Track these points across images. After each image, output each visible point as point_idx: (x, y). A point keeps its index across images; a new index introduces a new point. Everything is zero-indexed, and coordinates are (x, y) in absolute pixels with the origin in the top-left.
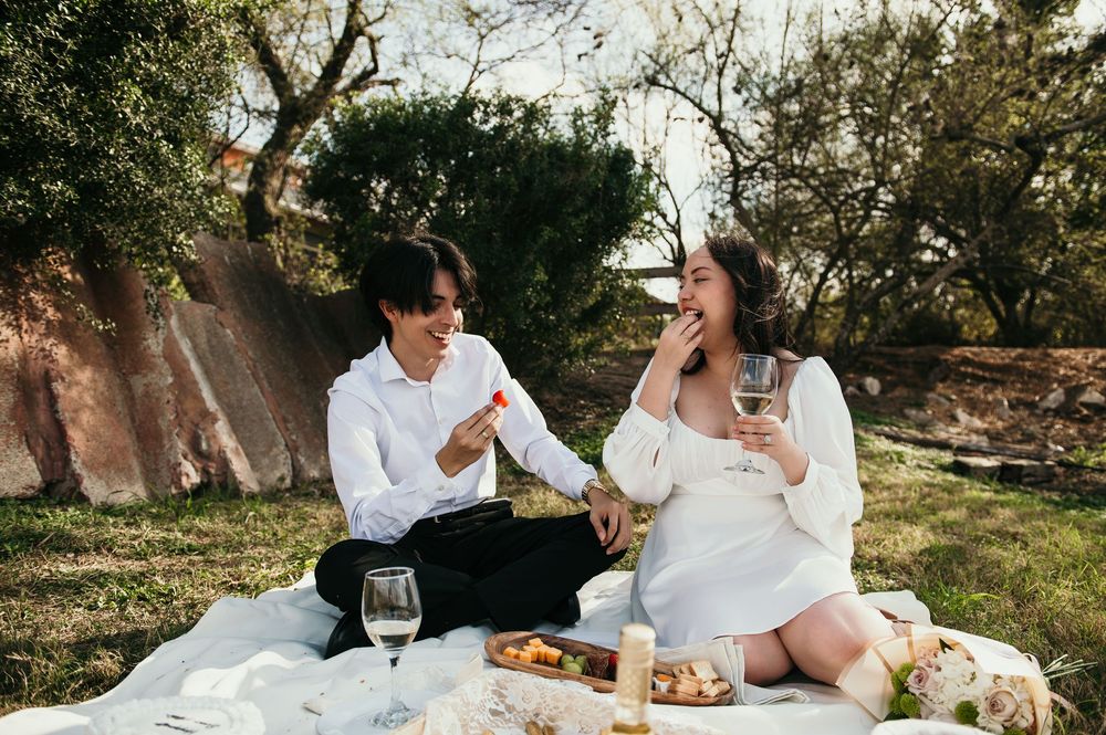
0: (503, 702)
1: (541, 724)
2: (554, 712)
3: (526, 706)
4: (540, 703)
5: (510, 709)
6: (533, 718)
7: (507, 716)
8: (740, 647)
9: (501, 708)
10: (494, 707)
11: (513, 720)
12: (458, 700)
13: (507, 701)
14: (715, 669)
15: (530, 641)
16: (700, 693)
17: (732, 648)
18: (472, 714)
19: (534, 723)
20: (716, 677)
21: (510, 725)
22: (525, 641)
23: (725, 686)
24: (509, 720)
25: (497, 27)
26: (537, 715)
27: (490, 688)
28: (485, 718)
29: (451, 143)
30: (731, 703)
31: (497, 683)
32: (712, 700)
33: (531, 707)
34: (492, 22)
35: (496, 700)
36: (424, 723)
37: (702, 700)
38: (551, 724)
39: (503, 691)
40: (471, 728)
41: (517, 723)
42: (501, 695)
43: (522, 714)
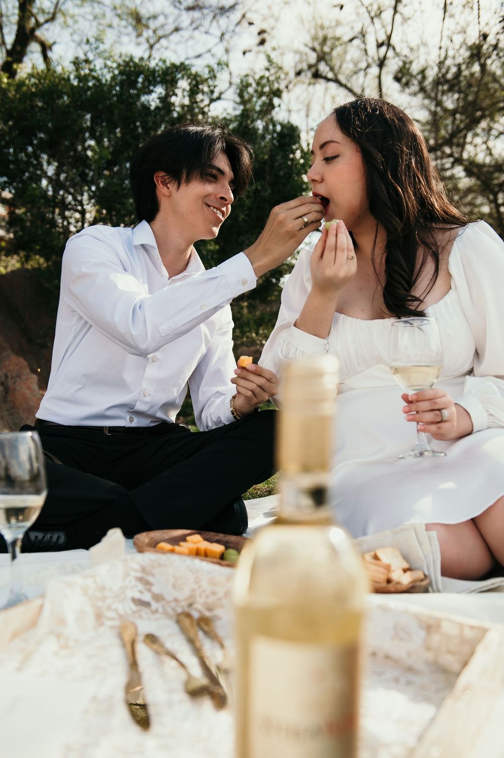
0: (149, 590)
1: (196, 615)
2: (212, 599)
3: (176, 594)
4: (194, 590)
5: (158, 598)
6: (187, 610)
7: (154, 605)
8: (434, 534)
9: (147, 597)
10: (137, 596)
11: (161, 610)
12: (90, 581)
13: (156, 589)
14: (406, 558)
15: (188, 538)
16: (389, 581)
17: (424, 534)
18: (108, 602)
19: (188, 615)
20: (406, 565)
21: (157, 616)
22: (183, 538)
23: (419, 575)
24: (156, 611)
25: (165, 36)
26: (190, 605)
27: (133, 574)
28: (128, 608)
29: (116, 112)
30: (426, 591)
31: (143, 570)
32: (403, 588)
33: (183, 595)
34: (160, 33)
35: (141, 587)
36: (41, 607)
37: (391, 587)
38: (207, 614)
39: (150, 579)
40: (108, 618)
41: (165, 613)
42: (147, 583)
43: (173, 604)
